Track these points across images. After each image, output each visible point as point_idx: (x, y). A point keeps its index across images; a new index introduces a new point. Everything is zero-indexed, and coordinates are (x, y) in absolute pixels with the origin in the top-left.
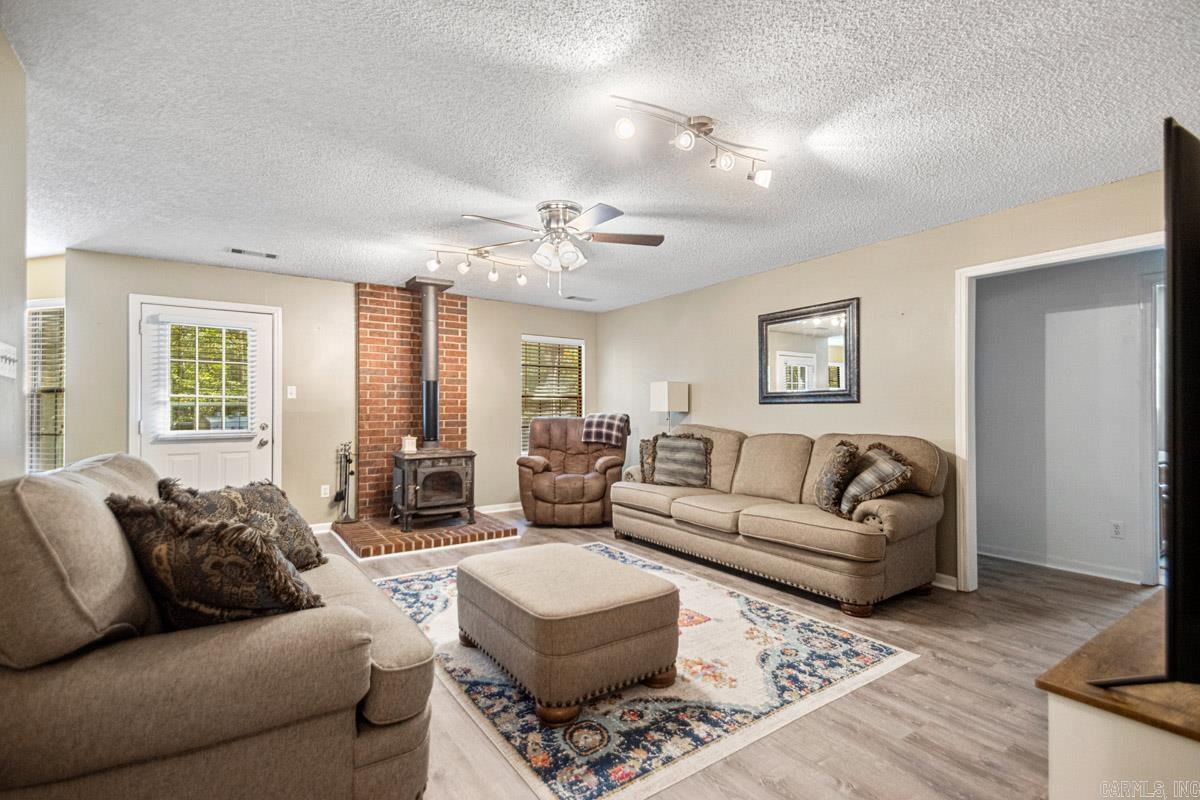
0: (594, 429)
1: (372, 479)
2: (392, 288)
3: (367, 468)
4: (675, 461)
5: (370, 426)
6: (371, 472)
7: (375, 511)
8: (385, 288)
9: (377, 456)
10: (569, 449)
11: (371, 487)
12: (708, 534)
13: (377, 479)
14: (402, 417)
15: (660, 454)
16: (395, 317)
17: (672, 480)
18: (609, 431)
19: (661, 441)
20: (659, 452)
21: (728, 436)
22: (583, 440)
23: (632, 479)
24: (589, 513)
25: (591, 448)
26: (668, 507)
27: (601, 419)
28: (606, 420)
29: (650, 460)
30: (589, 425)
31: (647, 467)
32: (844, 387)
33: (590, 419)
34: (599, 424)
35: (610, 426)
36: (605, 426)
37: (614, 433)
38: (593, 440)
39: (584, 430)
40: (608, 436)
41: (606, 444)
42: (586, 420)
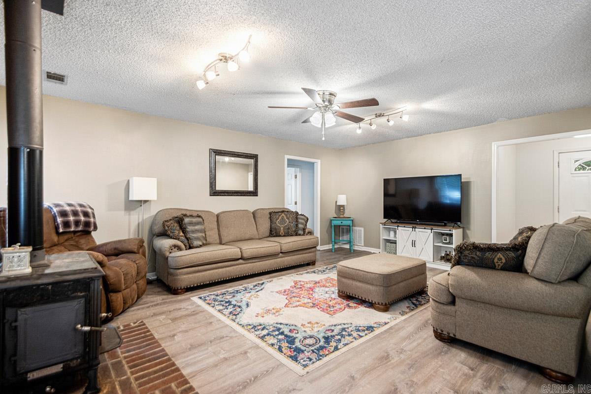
0: (71, 218)
4: (198, 231)
15: (190, 228)
17: (200, 243)
18: (87, 219)
19: (187, 220)
20: (188, 227)
21: (210, 213)
22: (61, 230)
23: (176, 249)
24: (142, 288)
25: (63, 238)
26: (240, 254)
27: (73, 208)
28: (79, 209)
29: (181, 234)
30: (64, 214)
31: (183, 238)
32: (252, 190)
33: (61, 208)
34: (75, 213)
35: (86, 214)
36: (81, 215)
37: (92, 220)
38: (72, 229)
39: (59, 220)
40: (87, 224)
41: (80, 231)
42: (55, 210)
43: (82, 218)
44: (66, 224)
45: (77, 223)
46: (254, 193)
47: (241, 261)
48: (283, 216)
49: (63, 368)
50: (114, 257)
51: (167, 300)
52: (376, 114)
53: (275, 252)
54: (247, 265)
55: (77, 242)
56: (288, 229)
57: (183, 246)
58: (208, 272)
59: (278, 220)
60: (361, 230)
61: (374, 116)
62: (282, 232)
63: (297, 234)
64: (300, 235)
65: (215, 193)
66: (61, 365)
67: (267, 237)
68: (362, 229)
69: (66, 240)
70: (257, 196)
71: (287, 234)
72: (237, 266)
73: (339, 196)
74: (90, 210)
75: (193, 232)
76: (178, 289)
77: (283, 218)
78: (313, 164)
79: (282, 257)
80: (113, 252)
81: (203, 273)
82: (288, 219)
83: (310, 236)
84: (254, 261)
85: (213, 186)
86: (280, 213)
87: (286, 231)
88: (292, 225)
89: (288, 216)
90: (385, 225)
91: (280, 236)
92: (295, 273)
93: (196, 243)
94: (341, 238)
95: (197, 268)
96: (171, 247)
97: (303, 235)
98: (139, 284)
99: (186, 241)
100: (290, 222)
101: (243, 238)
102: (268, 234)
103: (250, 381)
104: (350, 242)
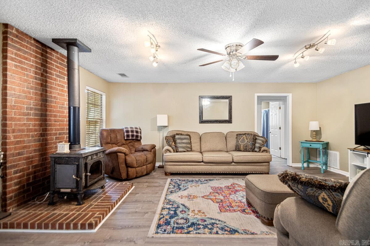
0: (130, 134)
1: (16, 178)
2: (31, 37)
3: (13, 170)
4: (184, 143)
5: (15, 137)
6: (16, 172)
7: (18, 202)
8: (26, 35)
9: (20, 160)
10: (118, 143)
11: (16, 184)
12: (220, 165)
13: (20, 177)
14: (35, 130)
15: (178, 141)
16: (32, 58)
17: (184, 150)
18: (137, 134)
19: (177, 137)
20: (177, 141)
21: (196, 133)
22: (125, 138)
23: (168, 152)
24: (149, 169)
25: (128, 142)
26: (202, 159)
27: (132, 129)
28: (134, 129)
29: (173, 144)
30: (127, 132)
31: (173, 146)
32: (228, 119)
33: (127, 129)
34: (132, 131)
35: (137, 132)
36: (135, 132)
37: (139, 135)
38: (130, 138)
39: (125, 134)
40: (137, 136)
41: (135, 139)
42: (125, 130)
43: (135, 134)
44: (128, 136)
45: (133, 136)
46: (229, 121)
47: (202, 163)
48: (244, 137)
49: (71, 191)
50: (141, 152)
51: (161, 177)
52: (306, 46)
53: (228, 161)
54: (207, 166)
55: (134, 144)
56: (246, 146)
57: (172, 150)
58: (182, 166)
59: (240, 140)
60: (336, 154)
61: (304, 49)
62: (242, 148)
63: (253, 150)
64: (256, 151)
65: (202, 122)
66: (70, 190)
67: (234, 151)
68: (338, 153)
69: (129, 143)
70: (232, 123)
71: (245, 150)
72: (200, 166)
73: (311, 122)
74: (139, 130)
75: (180, 143)
76: (167, 173)
77: (243, 139)
78: (286, 97)
79: (233, 165)
80: (141, 150)
81: (179, 167)
82: (247, 139)
83: (266, 153)
84: (212, 165)
85: (201, 118)
86: (242, 135)
87: (245, 148)
88: (249, 144)
89: (247, 137)
90: (354, 151)
91: (241, 151)
92: (241, 178)
93: (180, 150)
94: (318, 159)
95: (174, 163)
96: (166, 150)
97: (258, 152)
98: (147, 166)
99: (175, 148)
100: (248, 142)
101: (215, 150)
102: (234, 149)
103: (128, 226)
104: (326, 164)
